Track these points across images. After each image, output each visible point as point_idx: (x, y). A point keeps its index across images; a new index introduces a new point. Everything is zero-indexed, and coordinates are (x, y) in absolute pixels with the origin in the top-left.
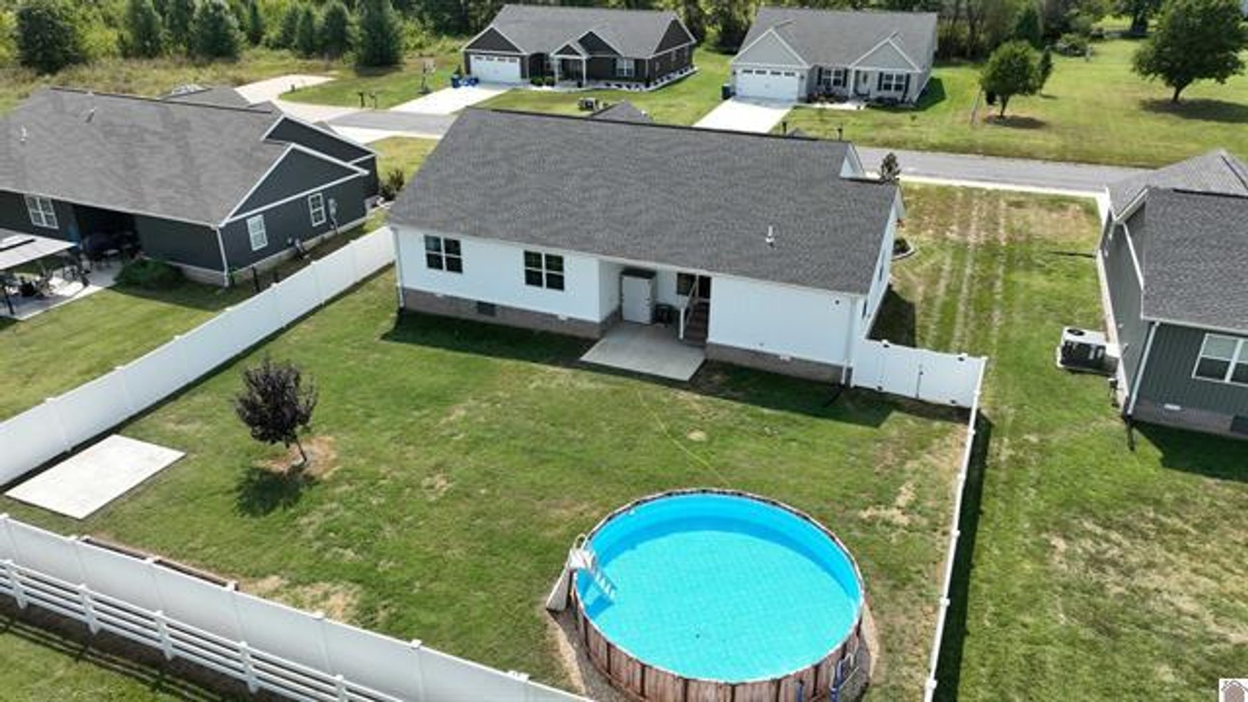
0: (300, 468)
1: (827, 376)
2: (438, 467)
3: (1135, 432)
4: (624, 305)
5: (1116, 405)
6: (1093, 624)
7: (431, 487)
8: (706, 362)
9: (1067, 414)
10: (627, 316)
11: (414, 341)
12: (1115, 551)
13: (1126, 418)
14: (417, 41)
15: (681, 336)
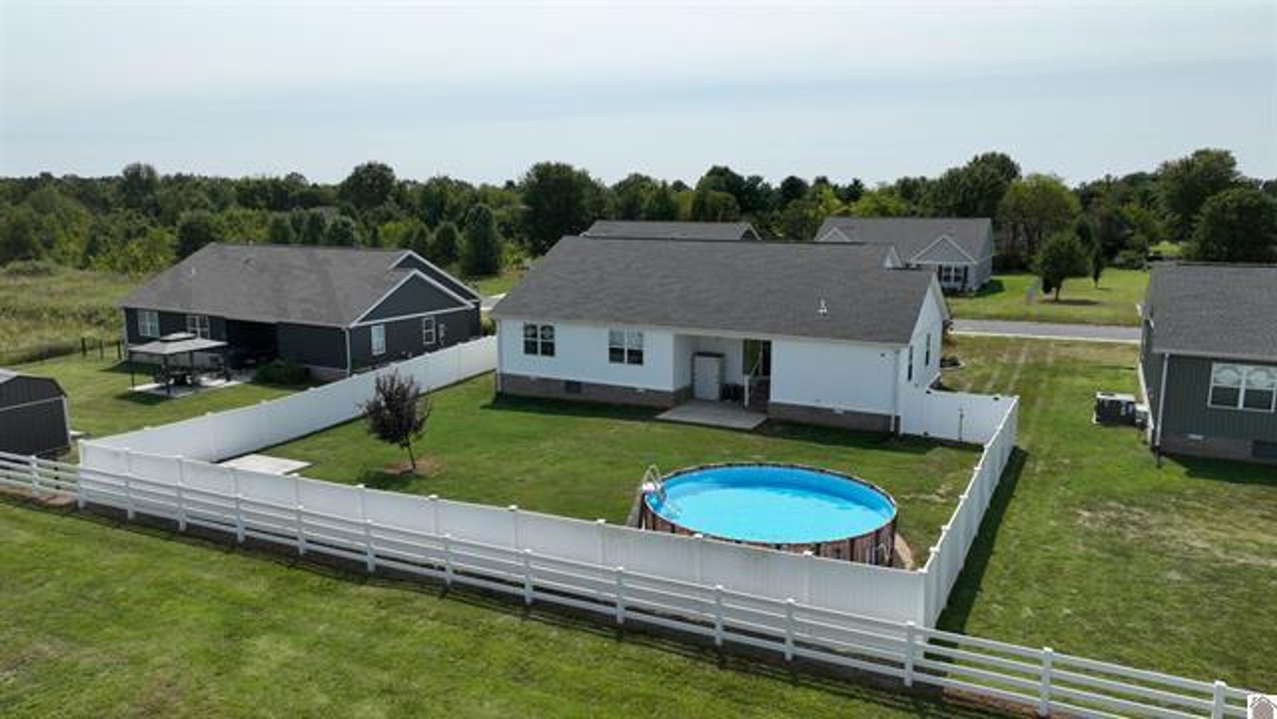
0: (410, 471)
1: (878, 426)
2: (529, 471)
3: (1163, 459)
4: (697, 383)
5: (1145, 443)
6: (1111, 551)
7: (521, 481)
8: (768, 421)
9: (1100, 449)
10: (698, 395)
11: (510, 409)
12: (1137, 518)
13: (1154, 449)
14: (516, 257)
15: (746, 403)
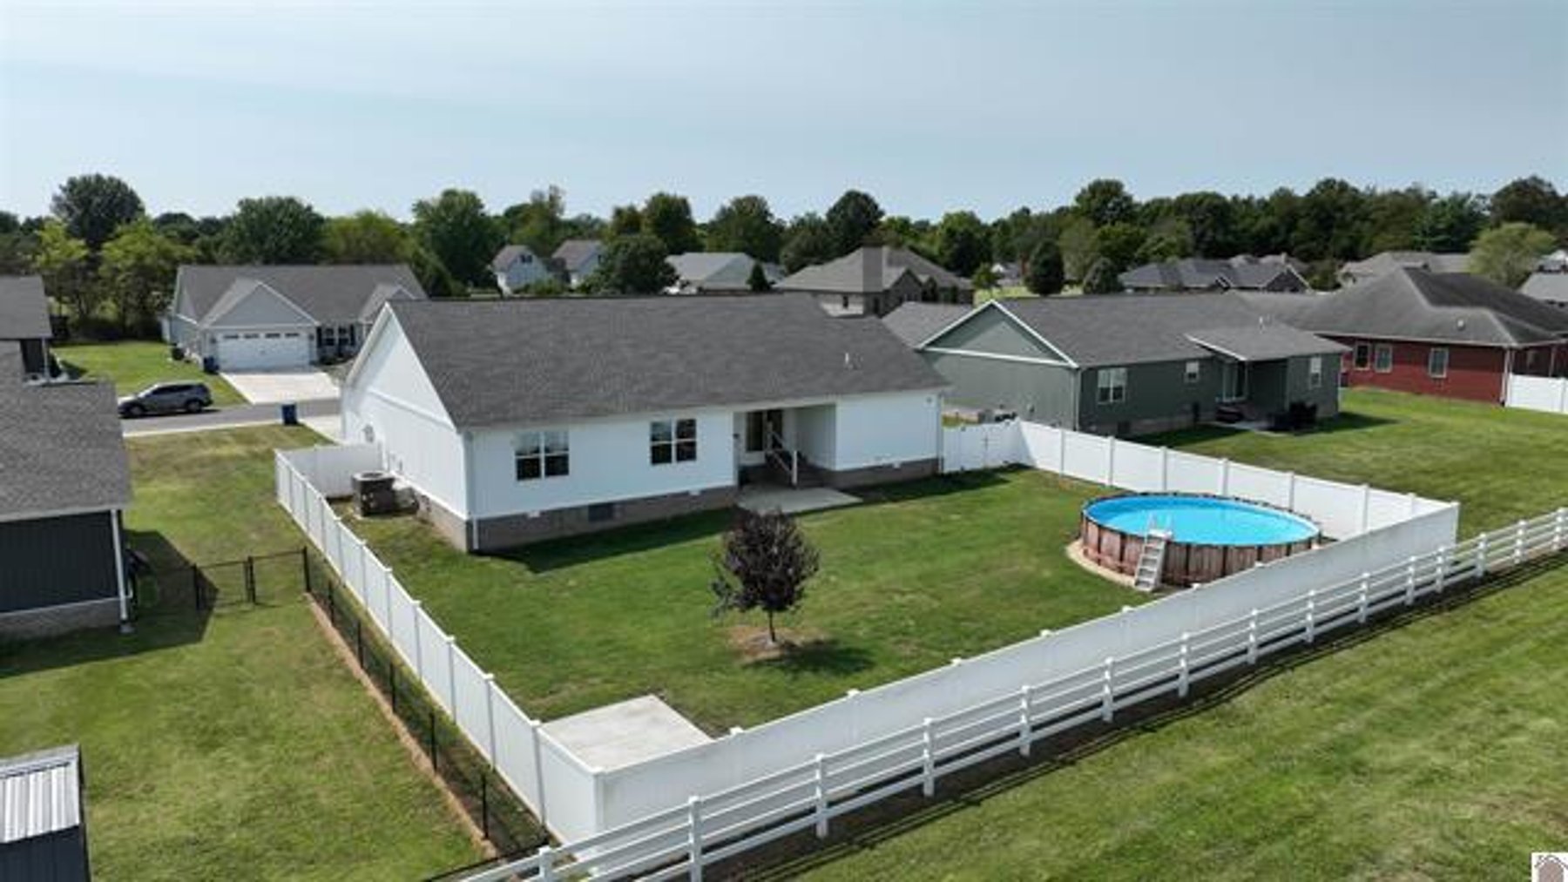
1: (928, 471)
15: (795, 480)
